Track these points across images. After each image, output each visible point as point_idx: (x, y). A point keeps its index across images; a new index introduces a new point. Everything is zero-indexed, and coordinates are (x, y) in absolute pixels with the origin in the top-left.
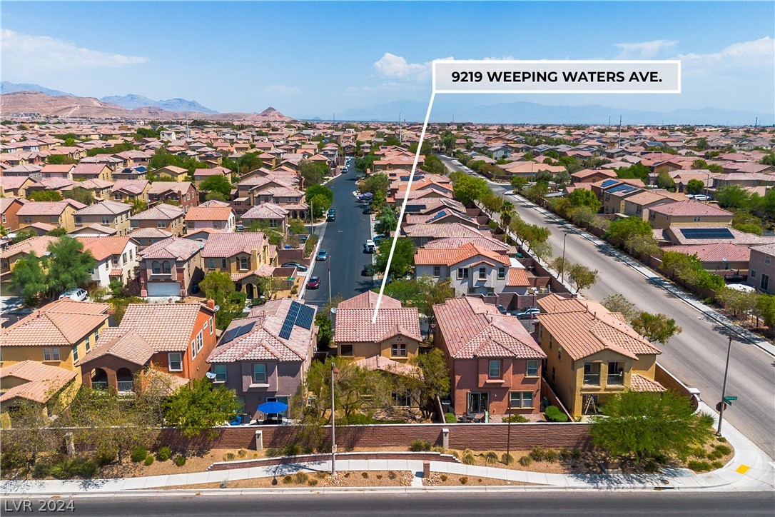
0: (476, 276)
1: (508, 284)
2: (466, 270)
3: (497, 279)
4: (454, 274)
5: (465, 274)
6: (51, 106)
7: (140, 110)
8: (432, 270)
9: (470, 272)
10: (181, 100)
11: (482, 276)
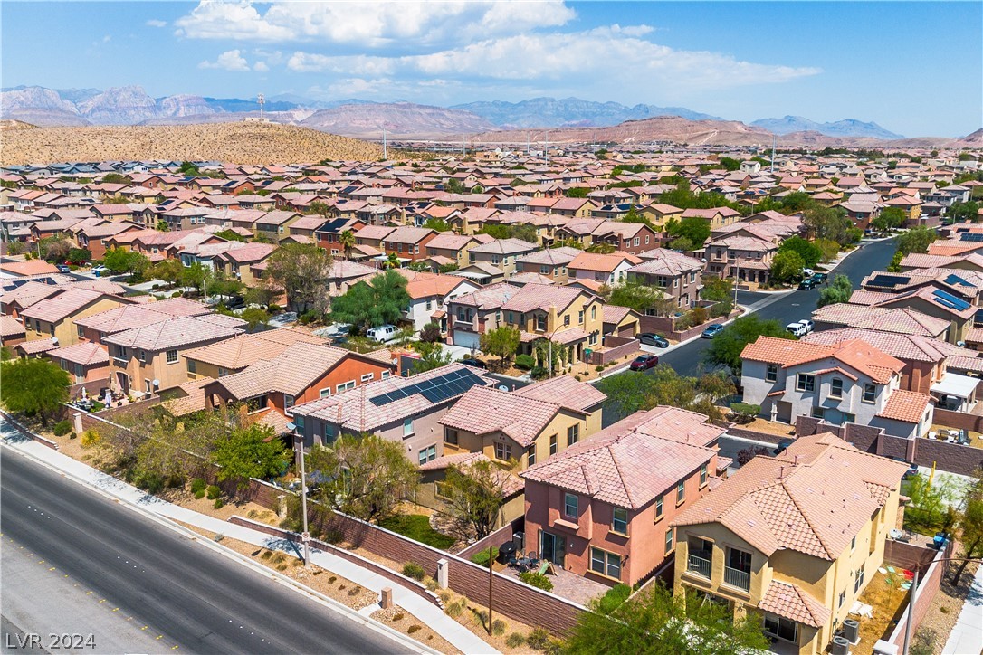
0: (826, 390)
1: (880, 413)
2: (811, 378)
3: (862, 402)
4: (792, 381)
5: (808, 384)
6: (686, 132)
7: (792, 136)
8: (765, 370)
9: (816, 381)
10: (854, 121)
11: (837, 392)
